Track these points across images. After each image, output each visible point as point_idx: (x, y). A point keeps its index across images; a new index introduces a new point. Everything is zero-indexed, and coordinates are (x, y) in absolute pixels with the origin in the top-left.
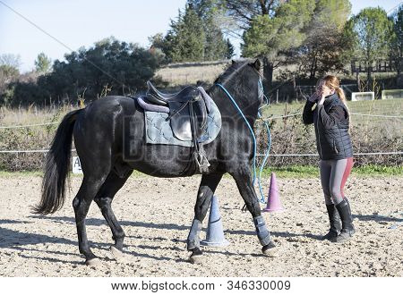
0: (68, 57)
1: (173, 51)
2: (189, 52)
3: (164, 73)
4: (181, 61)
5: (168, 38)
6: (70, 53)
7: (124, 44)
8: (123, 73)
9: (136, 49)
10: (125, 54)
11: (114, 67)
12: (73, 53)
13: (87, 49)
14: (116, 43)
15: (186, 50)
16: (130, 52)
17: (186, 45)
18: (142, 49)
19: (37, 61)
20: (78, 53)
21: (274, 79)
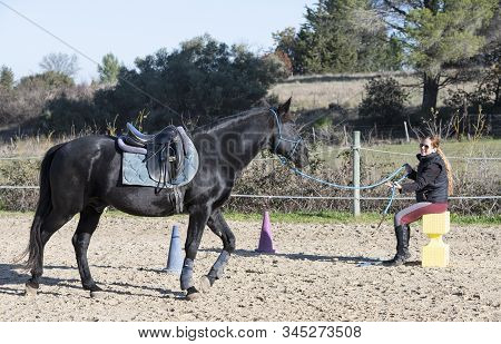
0: (140, 64)
1: (309, 57)
2: (334, 57)
3: (281, 91)
4: (320, 72)
5: (302, 35)
6: (143, 57)
7: (223, 46)
8: (219, 89)
9: (242, 54)
10: (224, 61)
11: (206, 81)
12: (149, 57)
13: (170, 52)
14: (212, 44)
15: (329, 55)
16: (232, 59)
17: (330, 48)
18: (250, 55)
19: (102, 65)
20: (156, 58)
21: (440, 103)
